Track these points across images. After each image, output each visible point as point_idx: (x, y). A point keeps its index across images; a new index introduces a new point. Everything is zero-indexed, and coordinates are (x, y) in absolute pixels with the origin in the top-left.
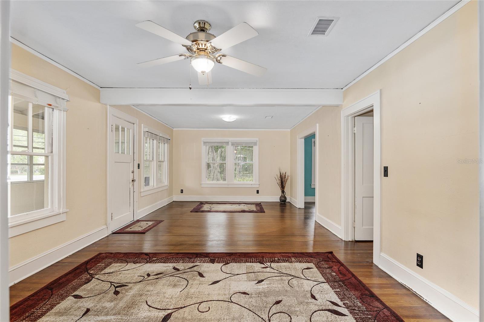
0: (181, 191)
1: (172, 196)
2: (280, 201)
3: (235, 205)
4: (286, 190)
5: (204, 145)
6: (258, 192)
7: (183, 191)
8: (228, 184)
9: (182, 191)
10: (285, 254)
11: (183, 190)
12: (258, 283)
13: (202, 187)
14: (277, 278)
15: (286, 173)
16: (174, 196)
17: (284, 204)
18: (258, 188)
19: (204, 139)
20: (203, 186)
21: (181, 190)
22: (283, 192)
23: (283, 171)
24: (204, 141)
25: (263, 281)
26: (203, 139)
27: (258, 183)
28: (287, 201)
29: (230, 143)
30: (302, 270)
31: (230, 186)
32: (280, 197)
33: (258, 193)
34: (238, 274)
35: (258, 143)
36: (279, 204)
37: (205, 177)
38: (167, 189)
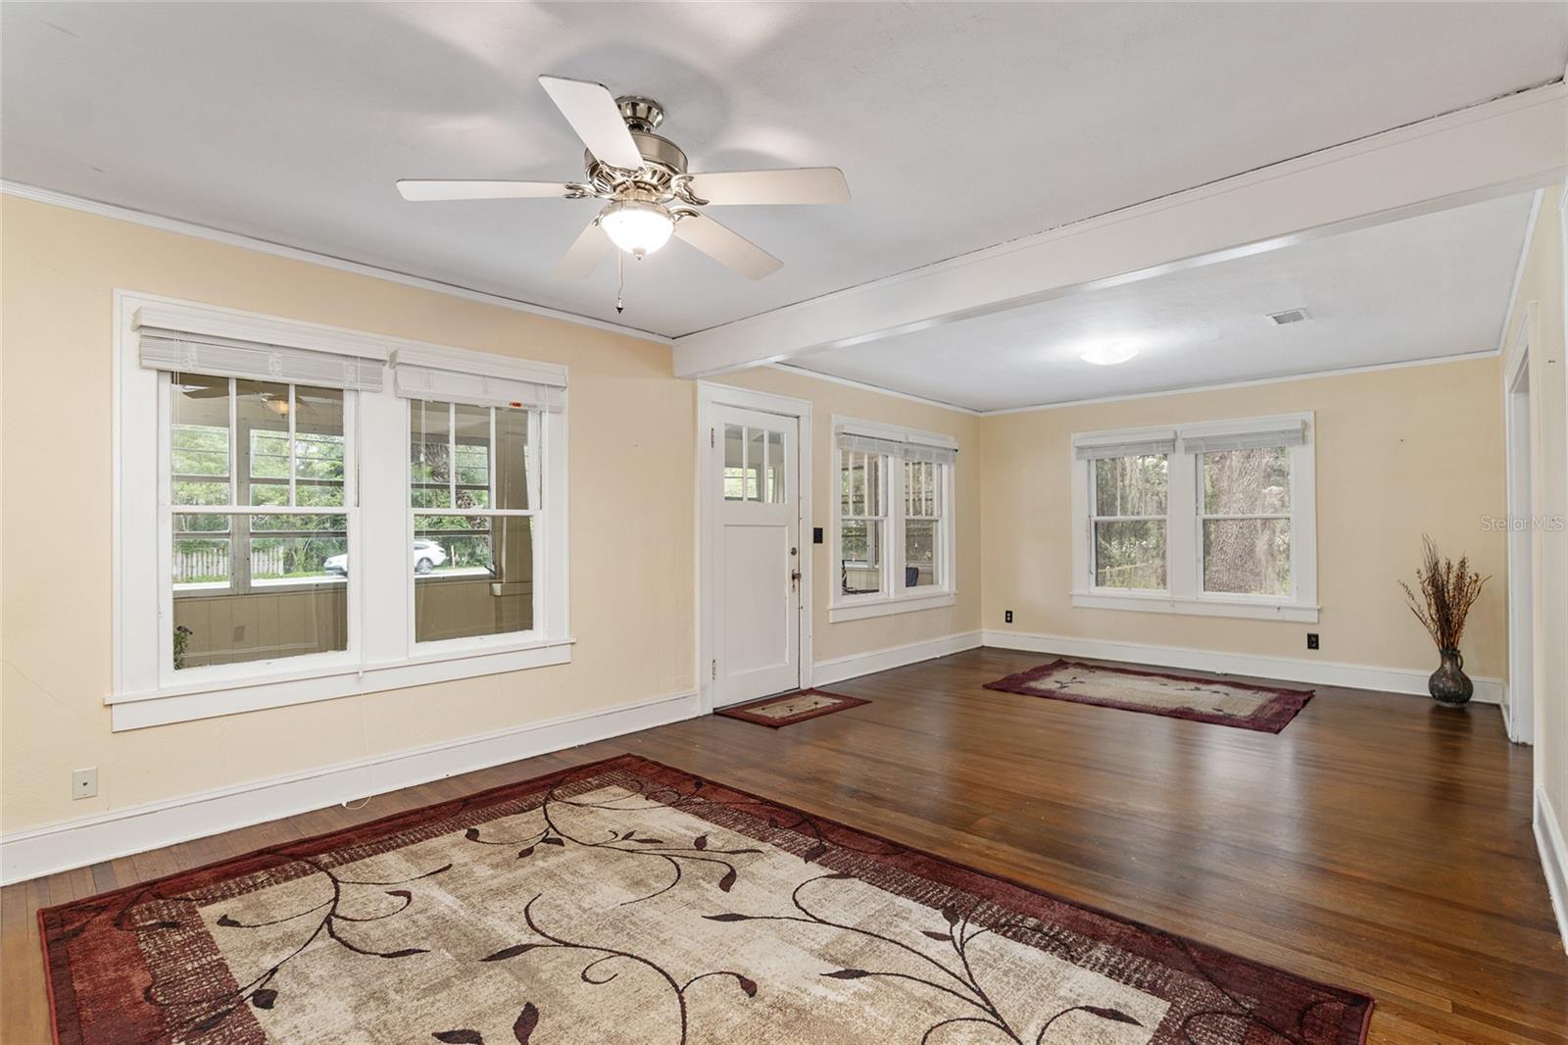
0: (1007, 617)
1: (979, 631)
2: (1430, 695)
3: (1183, 684)
4: (1466, 645)
5: (1078, 459)
6: (1313, 642)
7: (1011, 617)
8: (1173, 603)
9: (1009, 617)
10: (1096, 917)
11: (1011, 613)
12: (838, 975)
13: (1075, 607)
14: (921, 990)
15: (1463, 564)
16: (983, 630)
17: (1451, 709)
18: (1314, 624)
19: (1078, 438)
20: (1076, 602)
21: (1007, 612)
22: (1449, 650)
23: (1449, 554)
24: (1078, 445)
25: (862, 974)
26: (1074, 436)
27: (1313, 604)
28: (1472, 699)
29: (1180, 444)
30: (1073, 1006)
31: (1180, 609)
32: (1432, 679)
33: (1317, 647)
34: (821, 921)
35: (1310, 434)
36: (1427, 707)
37: (1087, 571)
38: (953, 606)
